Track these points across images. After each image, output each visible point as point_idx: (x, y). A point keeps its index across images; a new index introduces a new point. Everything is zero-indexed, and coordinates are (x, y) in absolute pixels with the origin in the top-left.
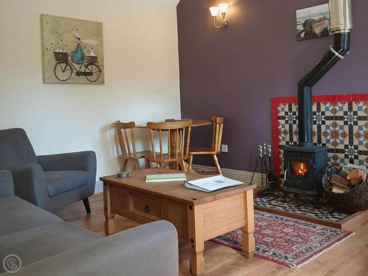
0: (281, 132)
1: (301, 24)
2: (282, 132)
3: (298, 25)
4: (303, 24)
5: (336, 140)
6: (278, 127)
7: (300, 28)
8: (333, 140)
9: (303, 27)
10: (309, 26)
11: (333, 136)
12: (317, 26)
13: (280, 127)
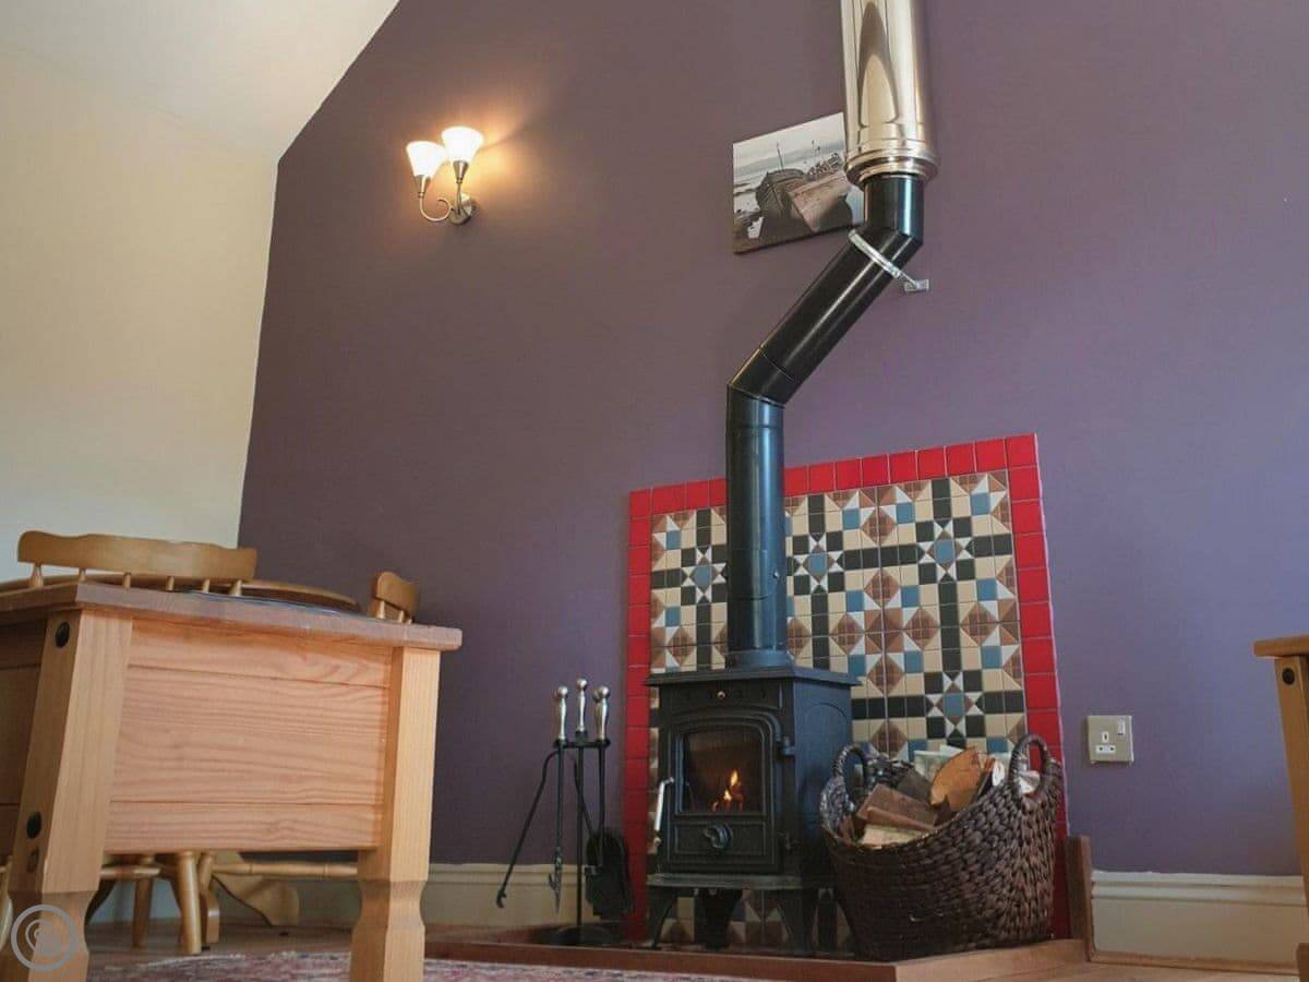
0: (661, 647)
1: (749, 191)
2: (669, 647)
3: (739, 194)
4: (759, 188)
5: (892, 655)
6: (650, 624)
7: (747, 204)
8: (880, 655)
9: (759, 203)
10: (779, 197)
11: (877, 639)
12: (810, 192)
13: (659, 622)
